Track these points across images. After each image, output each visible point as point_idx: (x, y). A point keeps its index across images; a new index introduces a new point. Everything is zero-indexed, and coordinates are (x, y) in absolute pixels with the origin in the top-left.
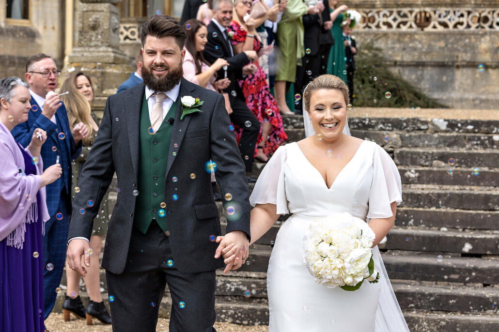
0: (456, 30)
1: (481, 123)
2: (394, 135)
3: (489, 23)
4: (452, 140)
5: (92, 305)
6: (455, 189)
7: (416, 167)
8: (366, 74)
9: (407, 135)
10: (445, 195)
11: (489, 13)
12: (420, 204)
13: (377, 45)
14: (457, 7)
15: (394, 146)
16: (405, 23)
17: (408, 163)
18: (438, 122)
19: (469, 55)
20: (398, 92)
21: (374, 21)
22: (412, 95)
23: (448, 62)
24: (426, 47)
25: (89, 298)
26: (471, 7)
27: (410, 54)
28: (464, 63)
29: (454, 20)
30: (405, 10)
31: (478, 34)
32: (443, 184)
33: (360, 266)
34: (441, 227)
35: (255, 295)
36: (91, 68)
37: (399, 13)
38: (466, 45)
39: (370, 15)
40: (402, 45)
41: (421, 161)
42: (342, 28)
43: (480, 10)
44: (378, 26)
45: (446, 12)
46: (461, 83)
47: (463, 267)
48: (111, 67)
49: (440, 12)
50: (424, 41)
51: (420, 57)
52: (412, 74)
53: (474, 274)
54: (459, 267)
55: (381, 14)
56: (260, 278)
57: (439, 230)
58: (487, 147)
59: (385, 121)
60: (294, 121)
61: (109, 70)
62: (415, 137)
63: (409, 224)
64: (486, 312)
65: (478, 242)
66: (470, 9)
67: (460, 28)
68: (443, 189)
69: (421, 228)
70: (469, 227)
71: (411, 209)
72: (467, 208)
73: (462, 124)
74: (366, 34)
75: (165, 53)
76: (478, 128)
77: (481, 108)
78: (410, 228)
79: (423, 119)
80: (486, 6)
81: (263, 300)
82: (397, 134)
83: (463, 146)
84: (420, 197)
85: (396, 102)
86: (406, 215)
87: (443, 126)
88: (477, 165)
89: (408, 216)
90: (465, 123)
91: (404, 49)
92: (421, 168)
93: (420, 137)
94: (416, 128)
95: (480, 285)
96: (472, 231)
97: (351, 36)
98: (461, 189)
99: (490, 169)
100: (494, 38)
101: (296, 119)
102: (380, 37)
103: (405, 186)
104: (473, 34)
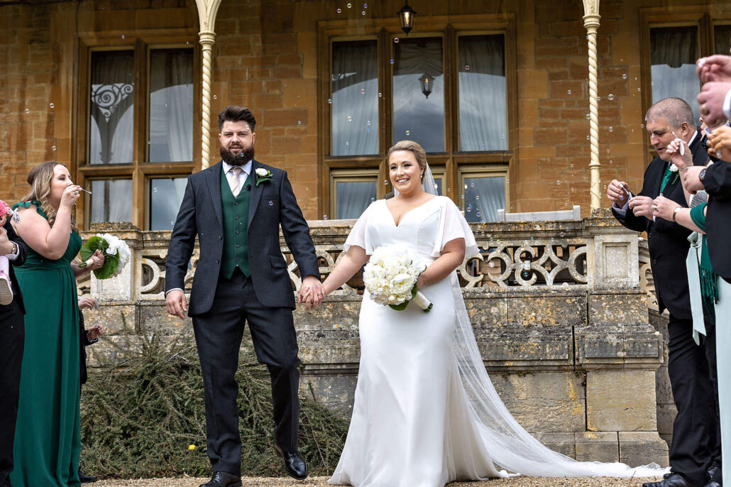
3: (507, 274)
27: (333, 347)
31: (482, 298)
33: (402, 288)
75: (240, 134)
80: (497, 236)
91: (320, 335)
100: (519, 305)
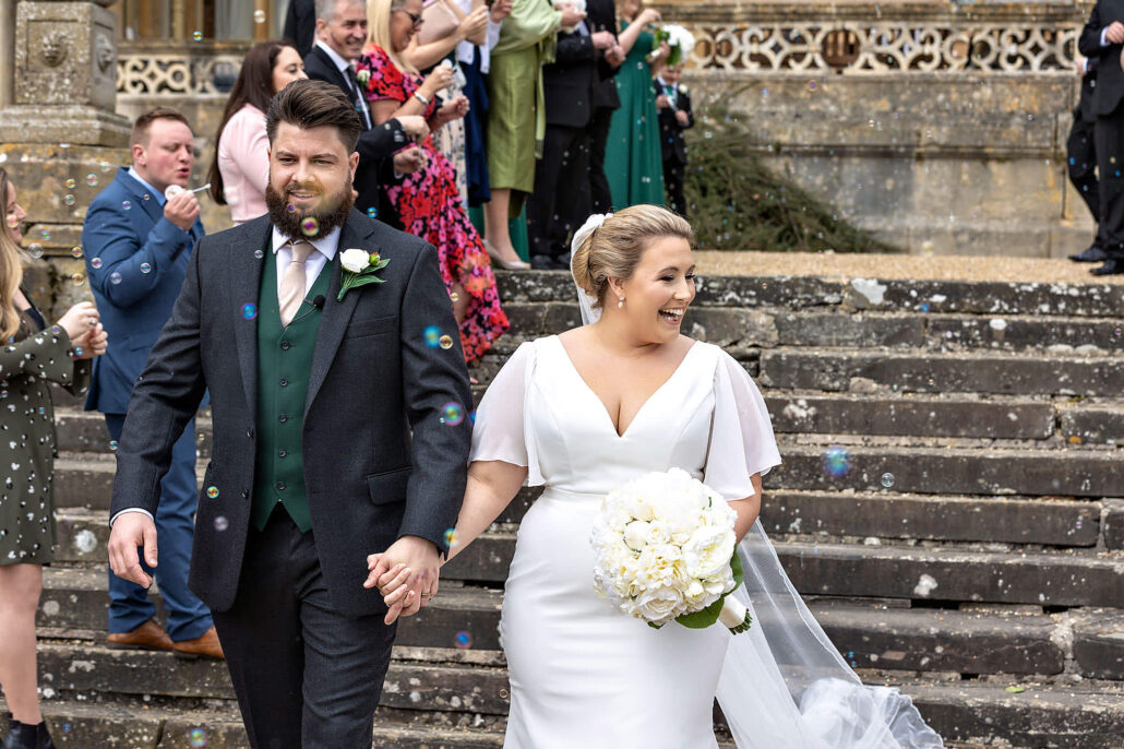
0: (915, 72)
1: (962, 288)
2: (762, 318)
3: (991, 58)
4: (896, 329)
5: (16, 732)
6: (900, 445)
7: (809, 394)
8: (712, 174)
9: (791, 317)
10: (877, 458)
11: (991, 33)
12: (817, 482)
13: (737, 106)
14: (917, 20)
15: (761, 344)
16: (799, 57)
17: (793, 384)
18: (865, 285)
19: (945, 129)
20: (783, 216)
21: (729, 52)
22: (815, 222)
23: (898, 146)
24: (847, 111)
25: (10, 715)
26: (950, 21)
27: (811, 129)
28: (935, 149)
29: (910, 49)
30: (800, 28)
31: (965, 82)
32: (872, 433)
34: (866, 536)
35: (419, 703)
36: (44, 155)
37: (786, 33)
38: (938, 108)
39: (720, 37)
40: (793, 108)
41: (824, 378)
42: (651, 67)
43: (971, 27)
44: (738, 64)
45: (892, 30)
46: (927, 194)
47: (913, 634)
48: (93, 155)
49: (880, 32)
50: (843, 98)
51: (833, 134)
52: (816, 175)
53: (939, 650)
54: (905, 632)
55: (746, 35)
56: (433, 663)
57: (861, 542)
58: (978, 346)
59: (742, 284)
60: (530, 283)
61: (88, 161)
62: (810, 321)
63: (791, 530)
64: (967, 741)
65: (950, 573)
66: (947, 25)
67: (925, 67)
68: (873, 446)
69: (819, 538)
70: (931, 537)
71: (797, 492)
72: (929, 491)
73: (920, 292)
74: (711, 81)
75: (315, 160)
76: (957, 301)
77: (972, 253)
78: (793, 537)
79: (830, 280)
80: (983, 18)
81: (438, 715)
82: (768, 314)
83: (923, 343)
84: (817, 465)
85: (780, 240)
86: (783, 509)
87: (876, 295)
88: (953, 388)
89: (787, 509)
90: (928, 289)
91: (798, 116)
92: (822, 397)
93: (821, 320)
94: (814, 301)
95: (955, 675)
96: (938, 546)
97: (678, 85)
98: (914, 446)
99: (984, 397)
100: (1003, 91)
101: (535, 279)
102: (743, 90)
103: (784, 438)
104: (955, 81)
